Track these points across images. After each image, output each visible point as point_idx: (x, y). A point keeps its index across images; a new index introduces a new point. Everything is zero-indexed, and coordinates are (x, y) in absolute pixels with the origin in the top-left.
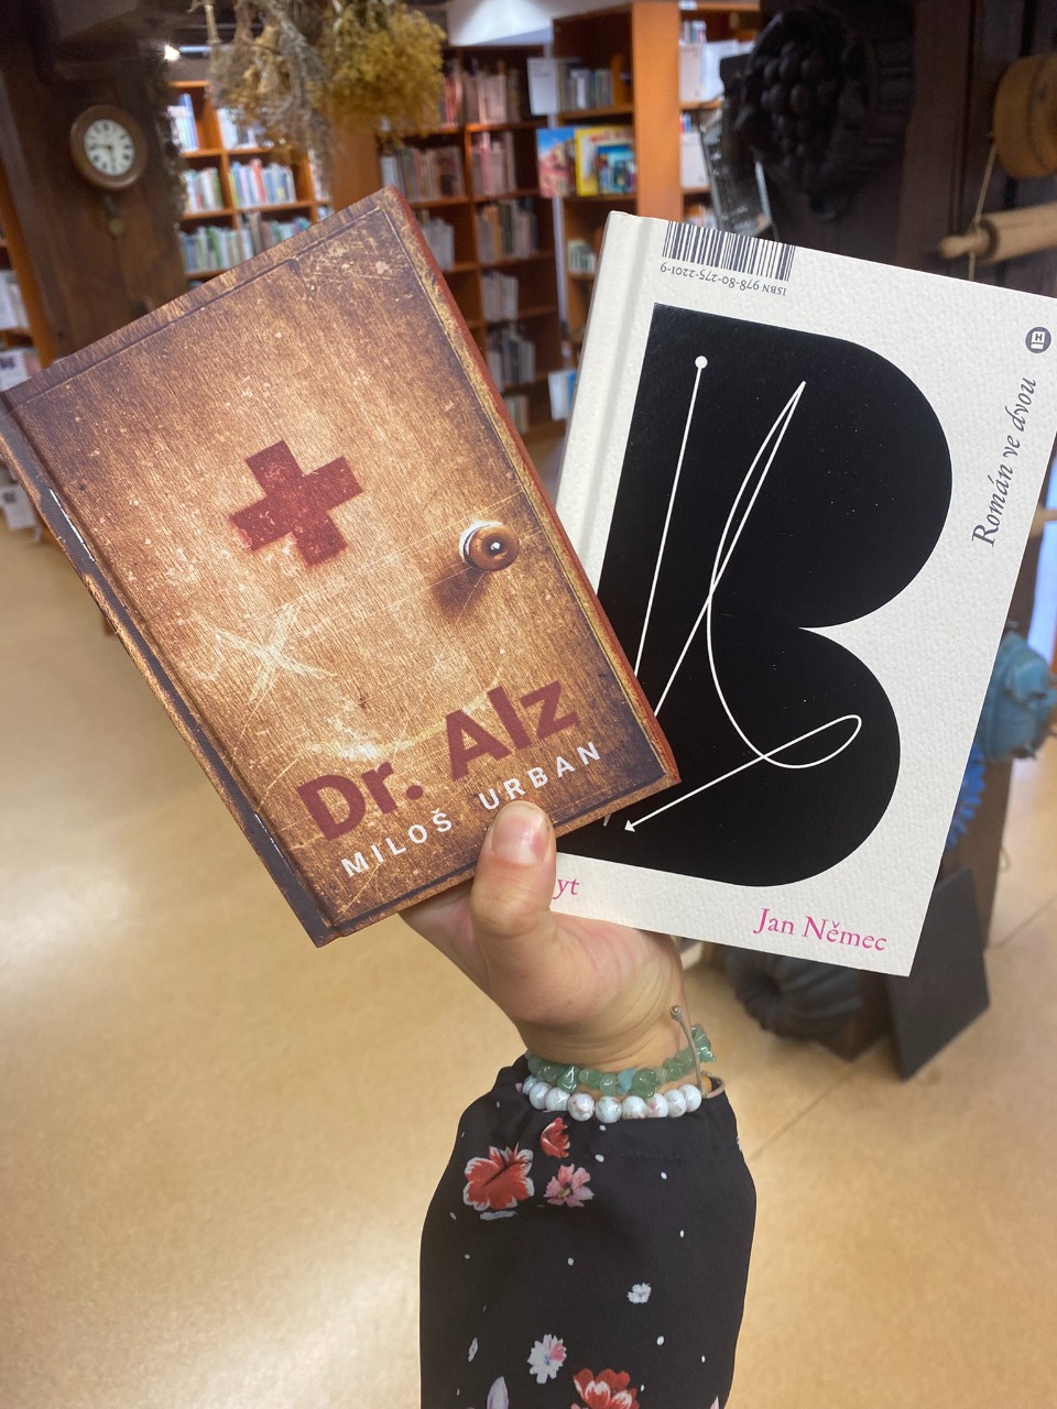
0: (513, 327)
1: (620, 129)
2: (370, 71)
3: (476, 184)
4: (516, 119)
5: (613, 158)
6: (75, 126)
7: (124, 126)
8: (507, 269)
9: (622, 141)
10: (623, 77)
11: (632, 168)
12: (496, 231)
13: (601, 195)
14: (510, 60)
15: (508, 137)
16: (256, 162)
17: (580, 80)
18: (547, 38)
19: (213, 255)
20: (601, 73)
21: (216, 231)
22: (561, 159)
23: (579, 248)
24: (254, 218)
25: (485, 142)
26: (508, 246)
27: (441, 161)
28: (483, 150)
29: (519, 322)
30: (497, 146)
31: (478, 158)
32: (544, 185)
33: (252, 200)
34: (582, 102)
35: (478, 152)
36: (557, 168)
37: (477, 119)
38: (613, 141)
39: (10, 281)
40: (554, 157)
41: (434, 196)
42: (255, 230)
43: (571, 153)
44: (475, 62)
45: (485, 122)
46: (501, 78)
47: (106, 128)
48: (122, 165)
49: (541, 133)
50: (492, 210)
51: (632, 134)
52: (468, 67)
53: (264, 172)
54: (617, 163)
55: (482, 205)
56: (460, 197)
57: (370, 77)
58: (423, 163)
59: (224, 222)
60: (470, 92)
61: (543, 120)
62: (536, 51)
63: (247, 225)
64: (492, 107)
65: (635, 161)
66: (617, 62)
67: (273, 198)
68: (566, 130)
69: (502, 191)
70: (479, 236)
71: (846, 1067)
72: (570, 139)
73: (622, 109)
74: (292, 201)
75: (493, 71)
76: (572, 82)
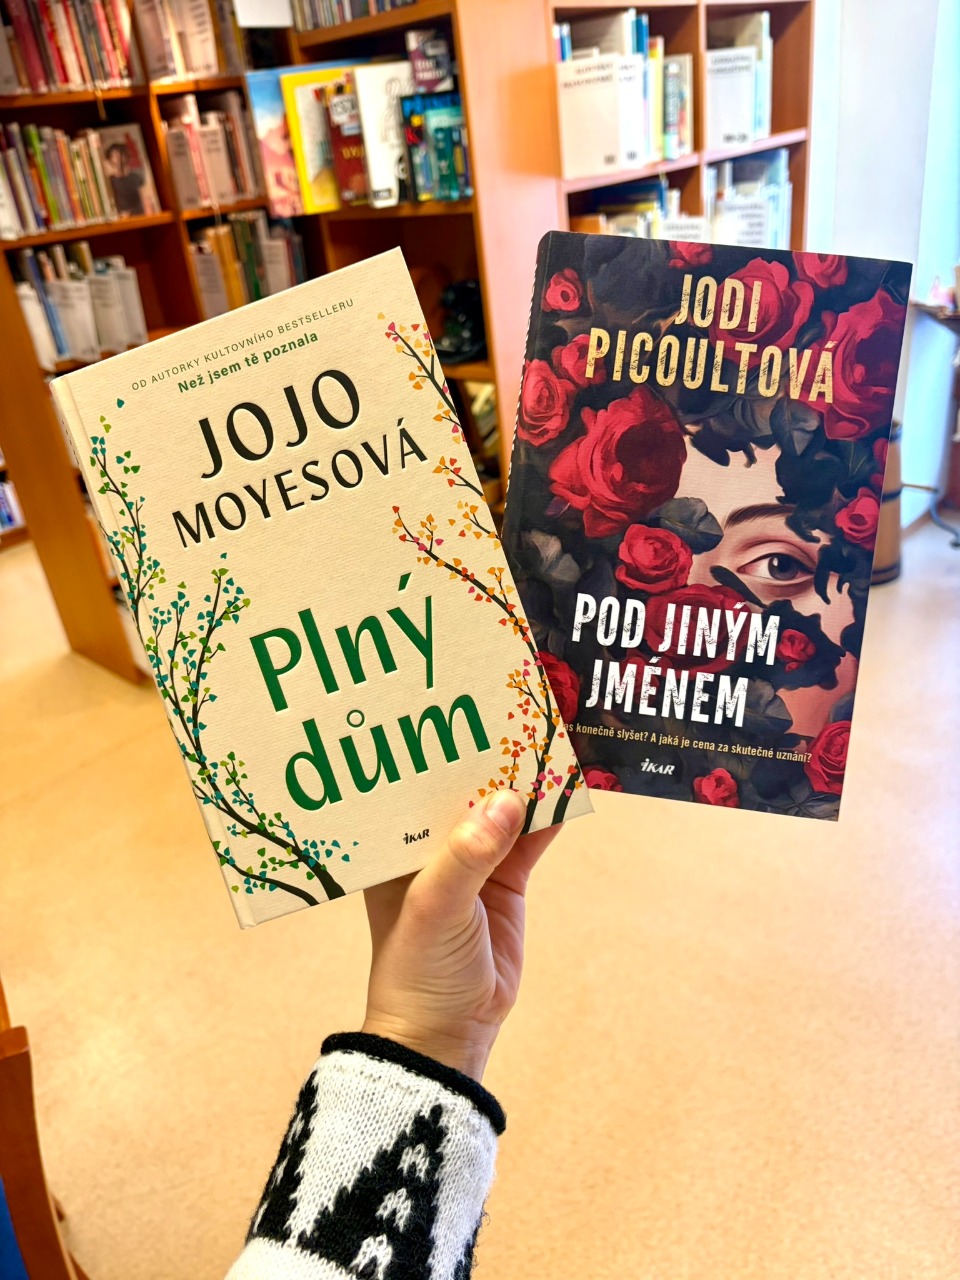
3: (183, 191)
15: (233, 100)
28: (189, 126)
31: (180, 142)
35: (178, 130)
37: (168, 70)
41: (108, 216)
45: (182, 74)
50: (223, 230)
55: (199, 225)
56: (154, 213)
69: (231, 200)
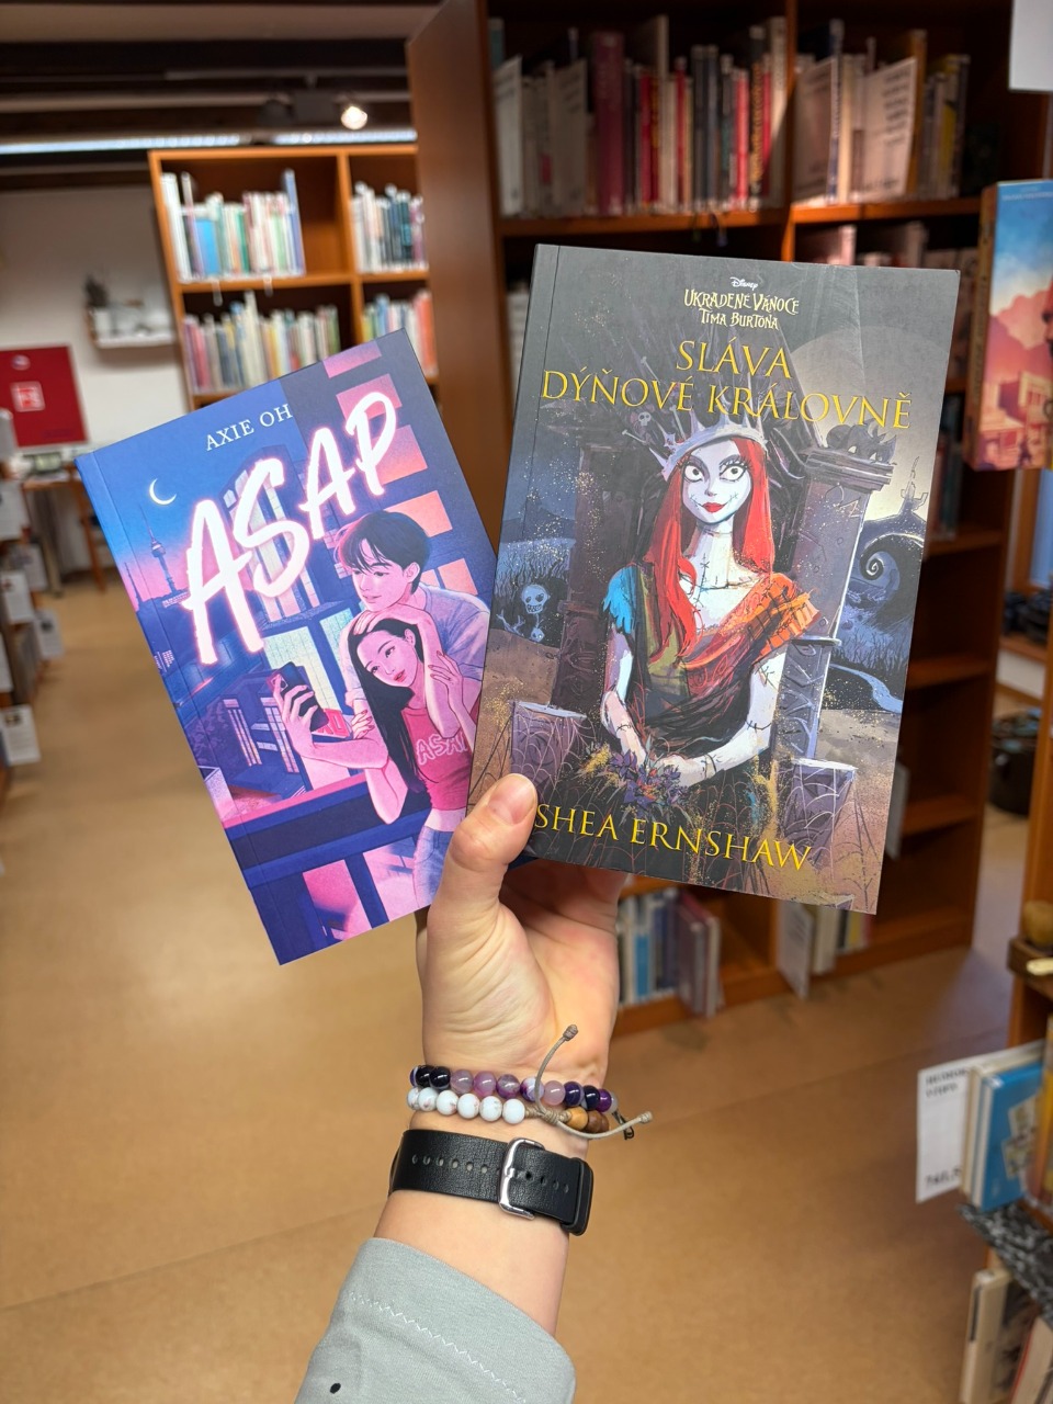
4: (943, 188)
25: (843, 255)
46: (911, 64)
64: (874, 156)
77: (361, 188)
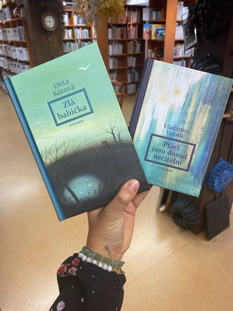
0: (134, 69)
1: (162, 25)
2: (108, 6)
3: (129, 36)
4: (139, 22)
5: (160, 32)
6: (43, 17)
7: (53, 17)
8: (134, 55)
9: (162, 28)
10: (164, 13)
11: (164, 34)
12: (132, 47)
13: (157, 40)
14: (139, 9)
15: (137, 26)
16: (81, 28)
17: (154, 14)
18: (148, 5)
19: (70, 48)
20: (159, 12)
21: (71, 43)
22: (148, 31)
23: (150, 51)
24: (79, 41)
25: (132, 27)
26: (135, 50)
27: (121, 30)
28: (131, 28)
29: (136, 67)
30: (134, 28)
31: (130, 30)
32: (144, 37)
33: (79, 37)
34: (154, 18)
35: (130, 29)
36: (147, 33)
37: (130, 21)
38: (160, 28)
39: (26, 50)
40: (147, 31)
41: (119, 38)
42: (79, 43)
43: (151, 30)
44: (131, 9)
45: (132, 22)
46: (136, 12)
47: (49, 17)
48: (52, 26)
49: (144, 25)
50: (132, 42)
51: (165, 26)
52: (129, 10)
53: (82, 31)
54: (161, 33)
55: (130, 41)
56: (125, 39)
57: (108, 7)
58: (117, 30)
59: (73, 41)
60: (129, 15)
61: (145, 22)
62: (145, 7)
63: (78, 42)
64: (134, 19)
65: (165, 32)
66: (163, 10)
67: (84, 37)
68: (150, 25)
69: (134, 38)
70: (128, 48)
71: (195, 236)
72: (151, 27)
73: (163, 20)
74: (88, 38)
75: (135, 11)
76: (152, 14)
77: (75, 15)
